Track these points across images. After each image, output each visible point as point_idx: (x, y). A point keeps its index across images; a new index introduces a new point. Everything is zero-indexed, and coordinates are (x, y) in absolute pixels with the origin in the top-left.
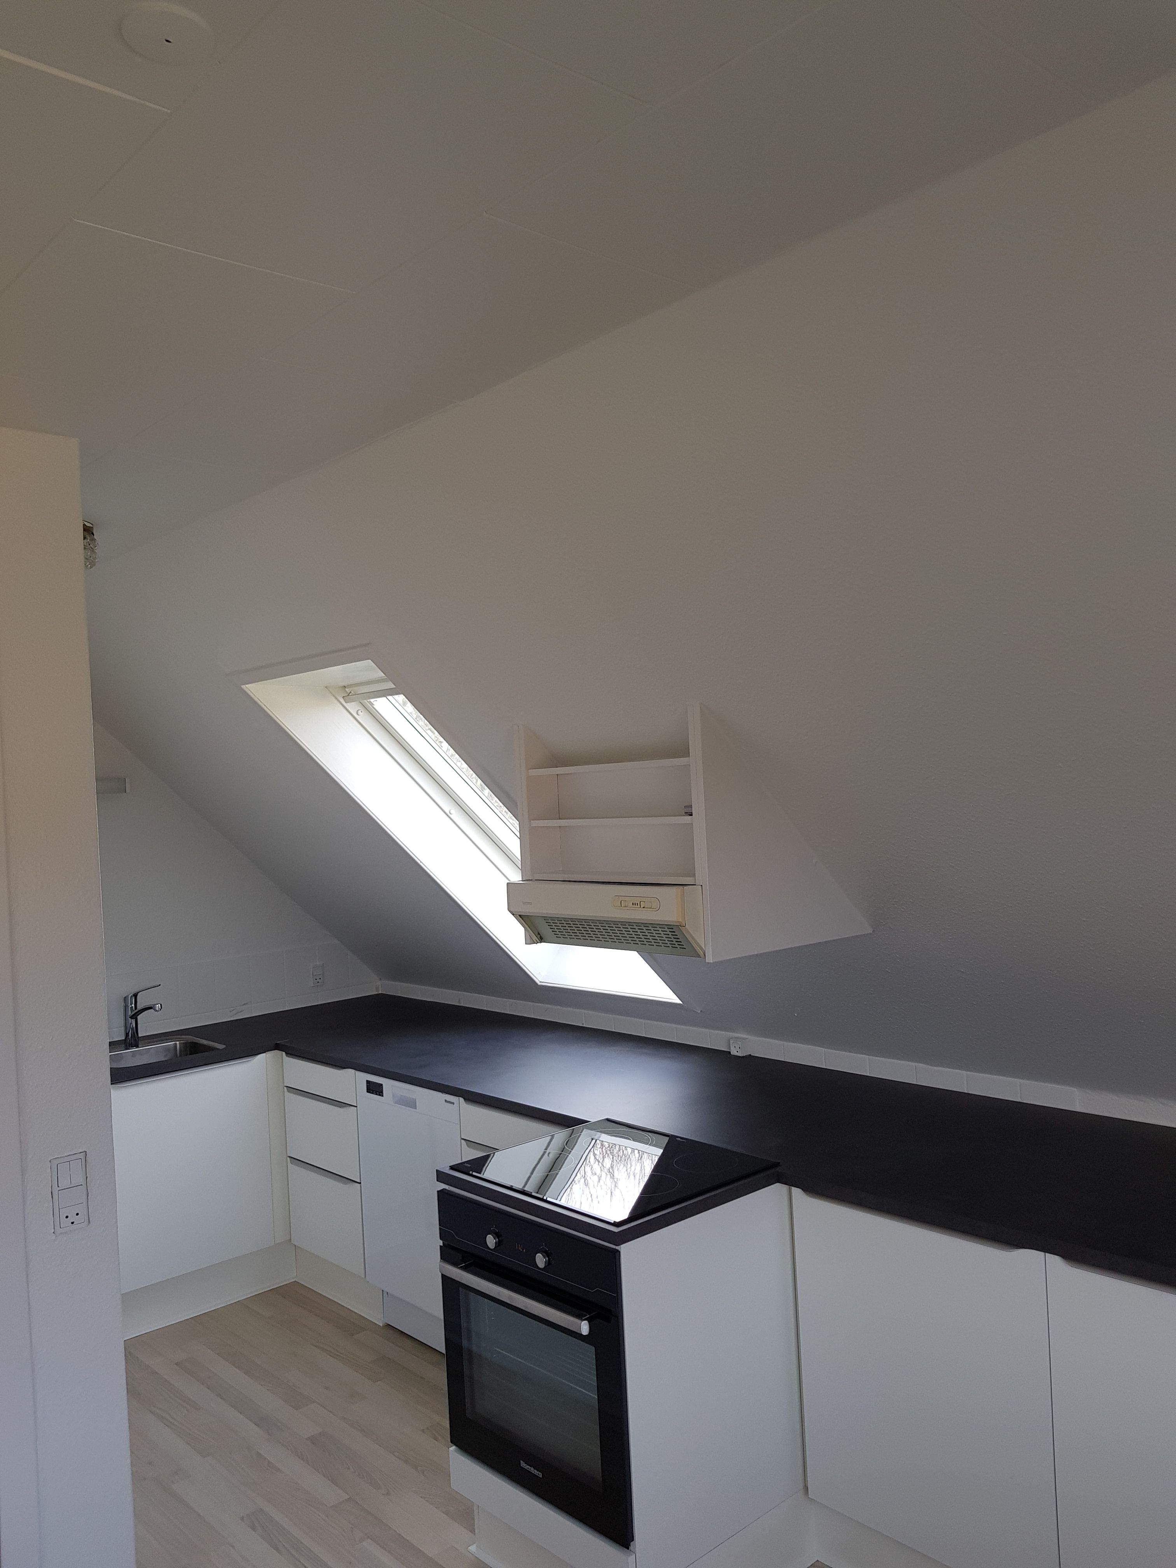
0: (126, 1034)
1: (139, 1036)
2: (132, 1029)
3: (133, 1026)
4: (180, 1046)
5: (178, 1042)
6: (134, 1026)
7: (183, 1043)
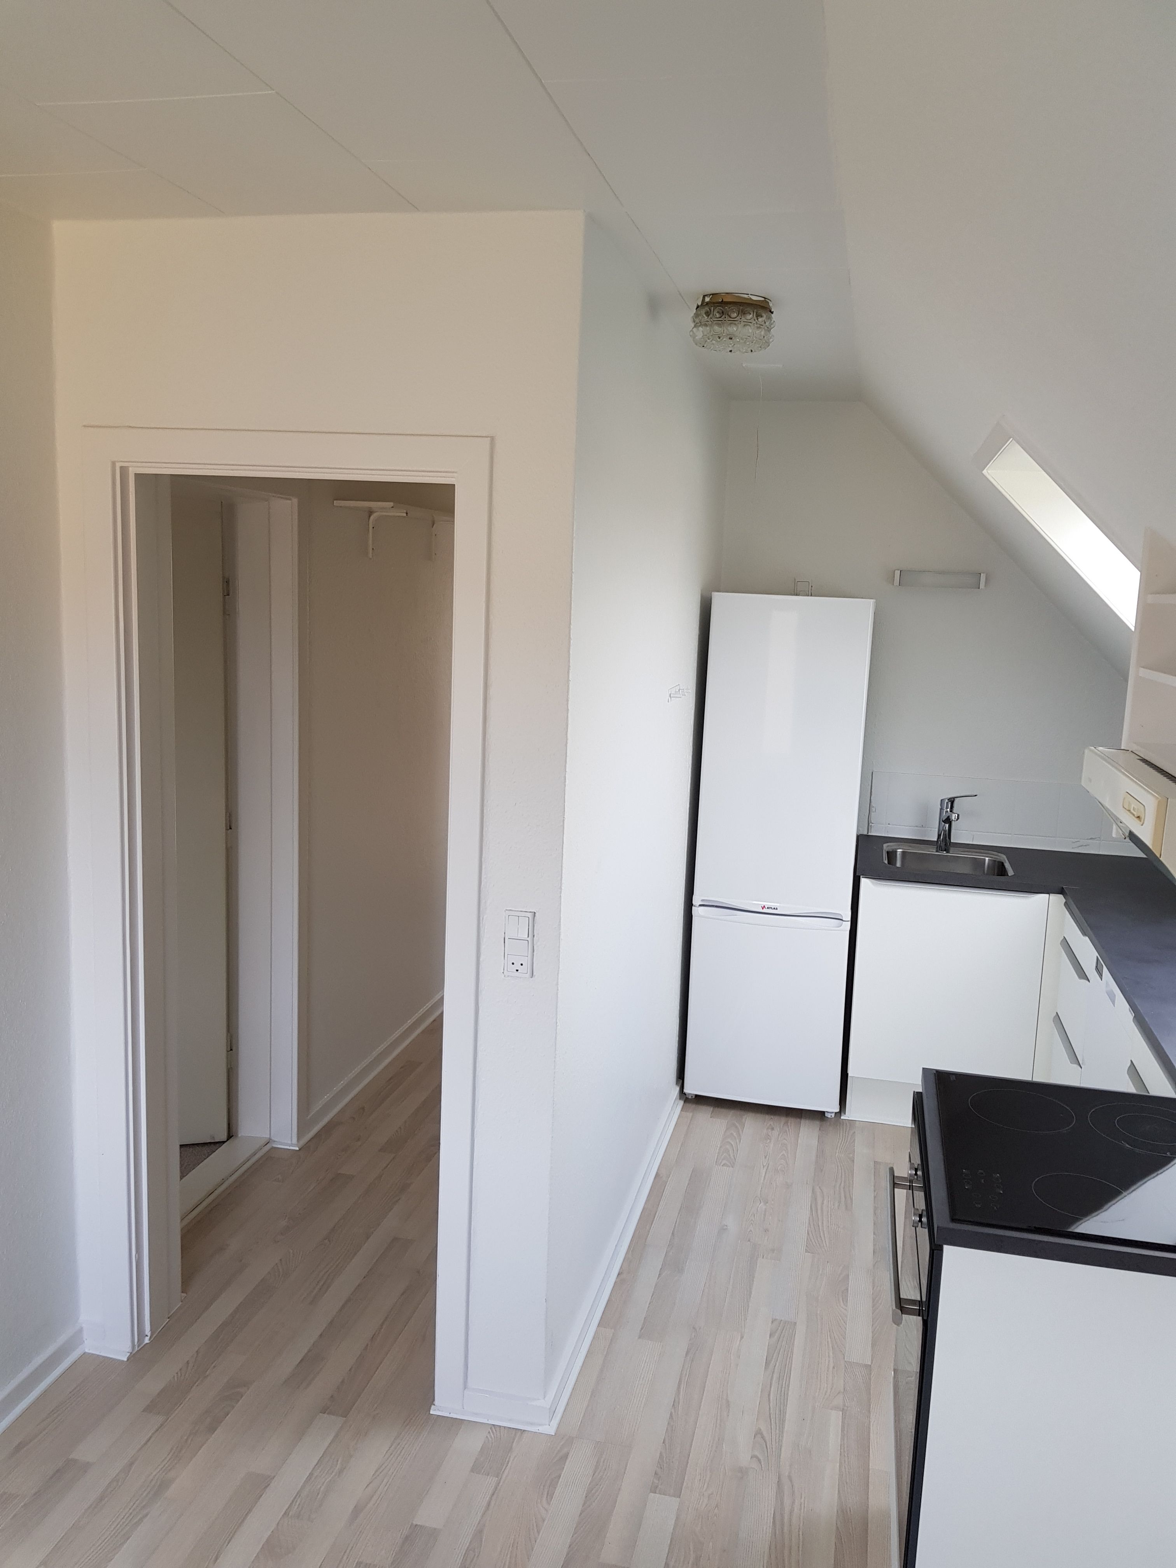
0: (939, 835)
1: (952, 841)
2: (945, 831)
3: (945, 828)
4: (989, 864)
5: (987, 859)
6: (947, 828)
7: (991, 860)
